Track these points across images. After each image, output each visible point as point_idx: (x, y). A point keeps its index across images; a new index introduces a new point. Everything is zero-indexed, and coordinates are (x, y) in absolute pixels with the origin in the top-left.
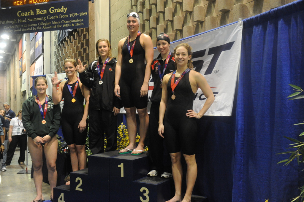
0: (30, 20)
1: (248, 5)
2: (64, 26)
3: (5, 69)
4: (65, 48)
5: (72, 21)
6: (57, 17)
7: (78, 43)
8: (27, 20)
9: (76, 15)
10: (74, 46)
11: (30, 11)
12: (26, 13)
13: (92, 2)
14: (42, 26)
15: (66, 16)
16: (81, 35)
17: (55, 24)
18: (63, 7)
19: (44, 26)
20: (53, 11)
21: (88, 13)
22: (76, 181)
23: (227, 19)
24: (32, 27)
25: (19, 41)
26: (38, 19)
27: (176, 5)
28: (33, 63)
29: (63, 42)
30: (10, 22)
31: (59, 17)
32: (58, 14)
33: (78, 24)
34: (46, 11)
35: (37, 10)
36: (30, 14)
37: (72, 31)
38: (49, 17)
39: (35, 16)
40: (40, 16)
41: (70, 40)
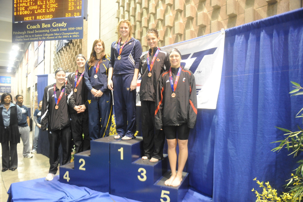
0: (37, 32)
1: (222, 22)
2: (64, 37)
3: (15, 72)
4: (62, 55)
5: (70, 34)
6: (58, 30)
7: (73, 51)
8: (34, 32)
9: (73, 29)
10: (69, 54)
11: (37, 25)
12: (34, 26)
13: (86, 20)
14: (46, 37)
15: (66, 29)
16: (76, 45)
17: (57, 35)
18: (63, 22)
19: (48, 36)
20: (55, 25)
21: (83, 28)
22: (80, 161)
23: (203, 32)
24: (38, 37)
25: (26, 51)
26: (43, 31)
27: (158, 22)
28: (36, 67)
29: (61, 51)
30: (21, 33)
31: (60, 30)
32: (59, 28)
33: (75, 36)
34: (50, 25)
35: (43, 24)
36: (37, 27)
37: (68, 43)
38: (52, 30)
39: (41, 29)
40: (45, 29)
41: (66, 49)
